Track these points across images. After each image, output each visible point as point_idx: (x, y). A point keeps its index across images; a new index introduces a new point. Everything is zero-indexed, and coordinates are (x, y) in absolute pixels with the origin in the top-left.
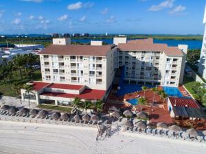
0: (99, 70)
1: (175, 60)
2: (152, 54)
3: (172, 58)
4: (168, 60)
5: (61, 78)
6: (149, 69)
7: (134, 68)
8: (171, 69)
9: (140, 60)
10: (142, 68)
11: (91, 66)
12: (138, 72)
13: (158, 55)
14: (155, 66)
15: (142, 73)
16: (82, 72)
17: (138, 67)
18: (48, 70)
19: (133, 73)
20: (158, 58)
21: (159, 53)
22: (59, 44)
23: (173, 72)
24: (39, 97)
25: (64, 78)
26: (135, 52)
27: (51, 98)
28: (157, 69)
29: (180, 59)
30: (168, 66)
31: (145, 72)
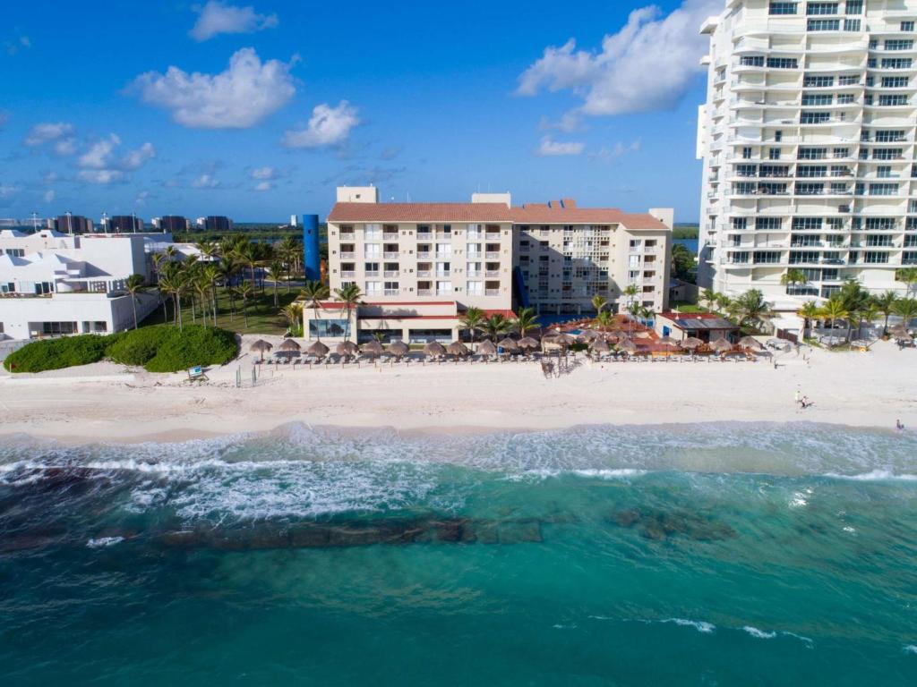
0: (492, 258)
1: (649, 243)
2: (589, 234)
3: (643, 239)
4: (632, 243)
5: (388, 285)
6: (584, 272)
7: (544, 273)
8: (643, 267)
9: (561, 250)
10: (566, 274)
11: (473, 248)
12: (556, 283)
13: (604, 234)
14: (599, 264)
15: (567, 288)
16: (447, 266)
17: (556, 269)
18: (348, 267)
19: (544, 287)
20: (605, 243)
21: (606, 228)
22: (355, 200)
23: (648, 274)
24: (358, 325)
25: (396, 285)
26: (546, 228)
27: (393, 324)
28: (604, 274)
29: (661, 241)
30: (634, 260)
31: (575, 281)
